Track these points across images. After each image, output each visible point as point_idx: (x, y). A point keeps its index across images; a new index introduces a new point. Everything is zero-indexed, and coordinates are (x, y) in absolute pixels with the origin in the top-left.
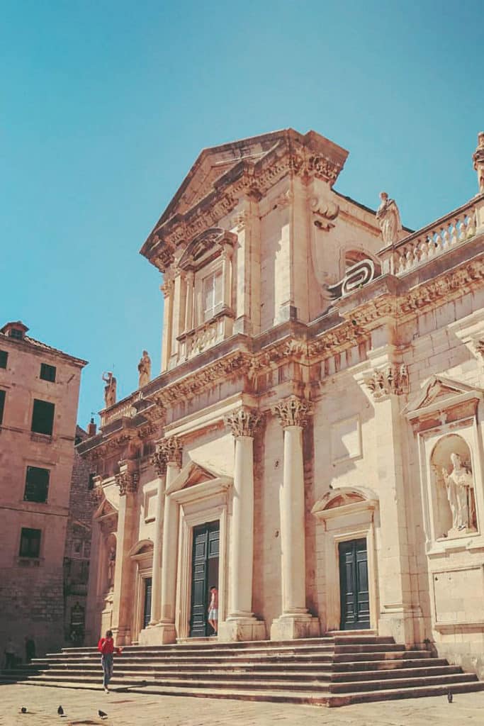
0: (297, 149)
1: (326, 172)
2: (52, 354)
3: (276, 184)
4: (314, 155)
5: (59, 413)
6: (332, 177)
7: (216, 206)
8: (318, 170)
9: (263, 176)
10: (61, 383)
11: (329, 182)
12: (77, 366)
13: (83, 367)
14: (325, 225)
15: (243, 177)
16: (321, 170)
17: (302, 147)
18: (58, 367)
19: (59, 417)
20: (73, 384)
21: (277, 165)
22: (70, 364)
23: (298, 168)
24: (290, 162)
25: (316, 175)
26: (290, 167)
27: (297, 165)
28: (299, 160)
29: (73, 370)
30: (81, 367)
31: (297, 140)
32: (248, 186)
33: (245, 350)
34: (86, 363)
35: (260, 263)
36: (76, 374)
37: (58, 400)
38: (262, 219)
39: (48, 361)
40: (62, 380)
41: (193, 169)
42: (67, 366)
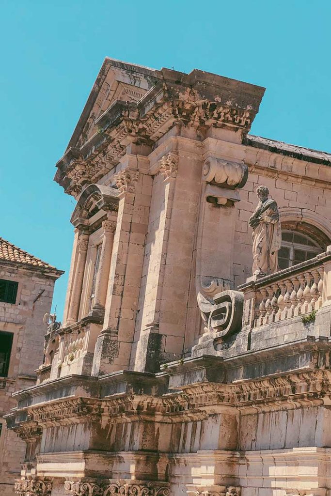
0: (180, 94)
1: (231, 119)
2: (13, 266)
3: (166, 133)
4: (206, 101)
5: (20, 345)
6: (243, 123)
7: (109, 147)
8: (217, 119)
9: (149, 122)
10: (25, 303)
11: (240, 131)
12: (48, 277)
13: (56, 278)
14: (223, 201)
15: (124, 122)
16: (222, 118)
17: (189, 89)
18: (21, 281)
19: (20, 350)
20: (42, 303)
21: (160, 111)
22: (38, 276)
23: (188, 117)
24: (174, 112)
25: (215, 125)
26: (176, 117)
27: (184, 114)
28: (188, 107)
29: (42, 283)
30: (54, 279)
31: (178, 82)
32: (133, 133)
33: (86, 395)
34: (60, 273)
35: (144, 246)
36: (47, 288)
37: (19, 327)
38: (155, 178)
39: (8, 274)
40: (26, 299)
41: (98, 81)
42: (34, 278)
